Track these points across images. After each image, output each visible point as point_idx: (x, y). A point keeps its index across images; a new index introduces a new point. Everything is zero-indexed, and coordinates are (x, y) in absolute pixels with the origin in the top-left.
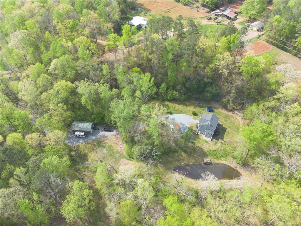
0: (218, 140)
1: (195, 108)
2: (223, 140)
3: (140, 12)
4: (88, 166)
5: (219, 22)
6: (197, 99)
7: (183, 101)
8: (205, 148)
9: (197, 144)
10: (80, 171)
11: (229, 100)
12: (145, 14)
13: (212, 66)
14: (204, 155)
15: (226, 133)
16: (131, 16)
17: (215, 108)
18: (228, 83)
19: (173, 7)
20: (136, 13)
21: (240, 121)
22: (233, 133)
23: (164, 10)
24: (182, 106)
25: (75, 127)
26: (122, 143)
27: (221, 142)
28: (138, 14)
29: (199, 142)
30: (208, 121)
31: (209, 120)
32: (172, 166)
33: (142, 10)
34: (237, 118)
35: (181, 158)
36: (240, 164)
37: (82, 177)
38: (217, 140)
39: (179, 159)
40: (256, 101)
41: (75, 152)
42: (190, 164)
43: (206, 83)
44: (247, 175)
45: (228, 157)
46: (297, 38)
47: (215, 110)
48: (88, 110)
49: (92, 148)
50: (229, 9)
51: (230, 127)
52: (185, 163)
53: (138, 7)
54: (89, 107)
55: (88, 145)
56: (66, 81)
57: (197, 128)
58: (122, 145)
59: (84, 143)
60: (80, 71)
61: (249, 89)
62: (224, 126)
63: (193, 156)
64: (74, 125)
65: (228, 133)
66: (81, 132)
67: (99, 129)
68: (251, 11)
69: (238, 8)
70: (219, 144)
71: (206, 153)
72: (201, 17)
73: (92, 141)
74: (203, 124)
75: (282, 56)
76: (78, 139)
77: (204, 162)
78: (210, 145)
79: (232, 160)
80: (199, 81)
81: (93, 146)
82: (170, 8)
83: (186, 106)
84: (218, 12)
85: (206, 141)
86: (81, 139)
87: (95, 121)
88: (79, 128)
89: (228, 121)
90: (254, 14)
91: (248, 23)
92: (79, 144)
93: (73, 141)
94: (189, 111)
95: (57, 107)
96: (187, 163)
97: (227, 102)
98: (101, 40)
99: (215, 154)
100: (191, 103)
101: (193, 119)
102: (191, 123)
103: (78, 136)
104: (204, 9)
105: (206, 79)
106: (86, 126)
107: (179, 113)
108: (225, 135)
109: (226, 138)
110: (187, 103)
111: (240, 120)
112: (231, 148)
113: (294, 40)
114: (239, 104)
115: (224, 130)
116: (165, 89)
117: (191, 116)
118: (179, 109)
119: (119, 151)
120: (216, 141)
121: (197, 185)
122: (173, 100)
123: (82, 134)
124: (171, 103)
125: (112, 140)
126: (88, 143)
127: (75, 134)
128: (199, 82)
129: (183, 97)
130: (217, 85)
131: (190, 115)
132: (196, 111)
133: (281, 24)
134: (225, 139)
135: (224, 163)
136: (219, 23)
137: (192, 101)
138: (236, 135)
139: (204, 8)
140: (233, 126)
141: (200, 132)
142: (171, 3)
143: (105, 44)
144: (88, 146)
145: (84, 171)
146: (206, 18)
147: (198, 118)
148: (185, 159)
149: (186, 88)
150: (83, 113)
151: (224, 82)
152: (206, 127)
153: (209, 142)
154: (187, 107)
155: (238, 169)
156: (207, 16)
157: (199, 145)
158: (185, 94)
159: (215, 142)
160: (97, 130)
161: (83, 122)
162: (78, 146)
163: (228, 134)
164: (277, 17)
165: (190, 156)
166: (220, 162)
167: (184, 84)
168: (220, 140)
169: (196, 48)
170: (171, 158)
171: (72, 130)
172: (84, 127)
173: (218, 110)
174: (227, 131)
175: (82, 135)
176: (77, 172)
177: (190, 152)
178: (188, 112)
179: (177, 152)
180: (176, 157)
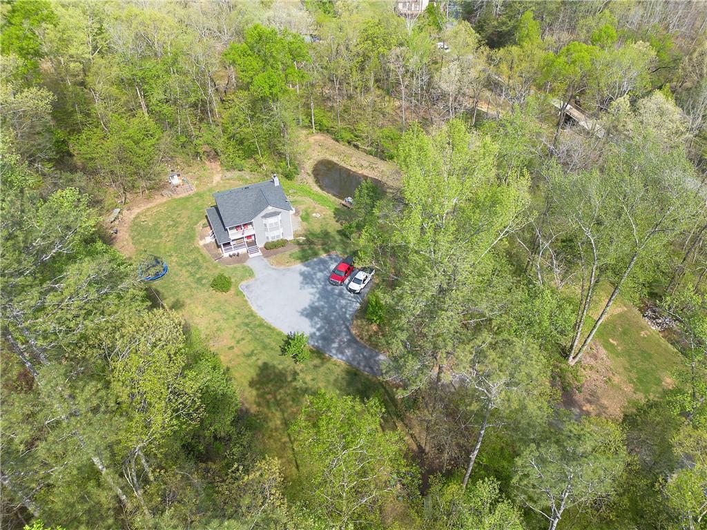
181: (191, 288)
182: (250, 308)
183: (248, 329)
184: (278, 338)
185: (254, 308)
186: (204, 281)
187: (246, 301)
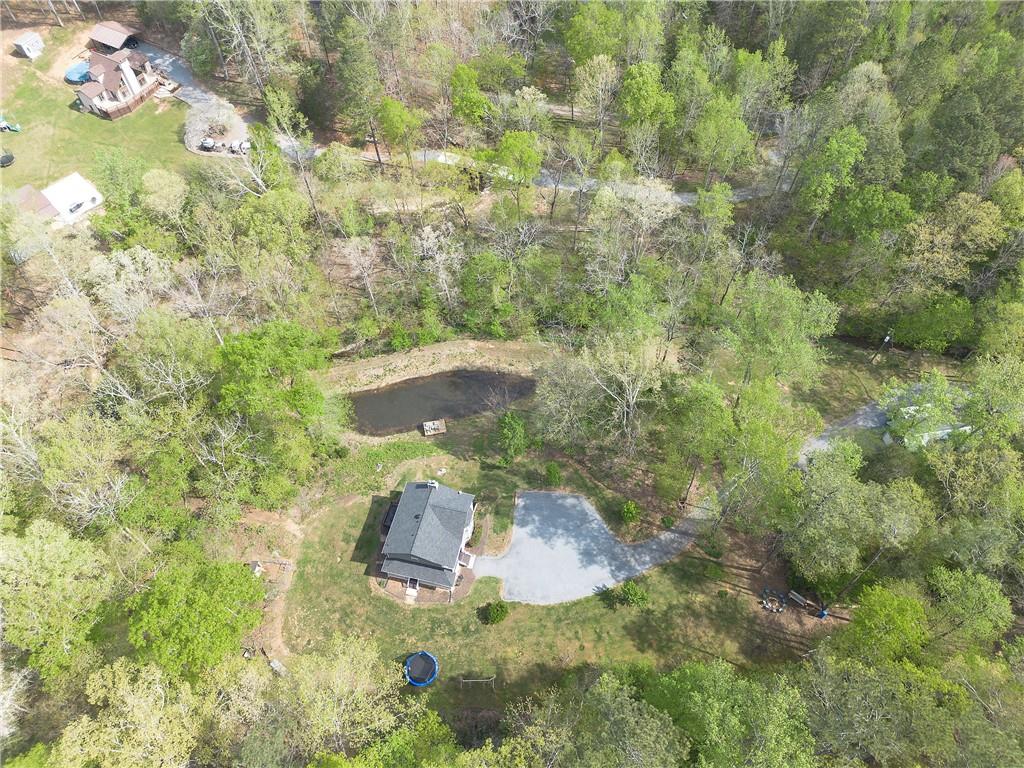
2: (373, 497)
8: (443, 457)
9: (472, 468)
101: (496, 582)
102: (507, 549)
117: (509, 597)
118: (577, 637)
134: (368, 501)
147: (475, 591)
154: (537, 658)
157: (463, 464)
166: (391, 439)
178: (528, 625)
181: (473, 644)
182: (539, 606)
183: (566, 622)
184: (592, 603)
185: (543, 603)
186: (472, 628)
187: (528, 605)
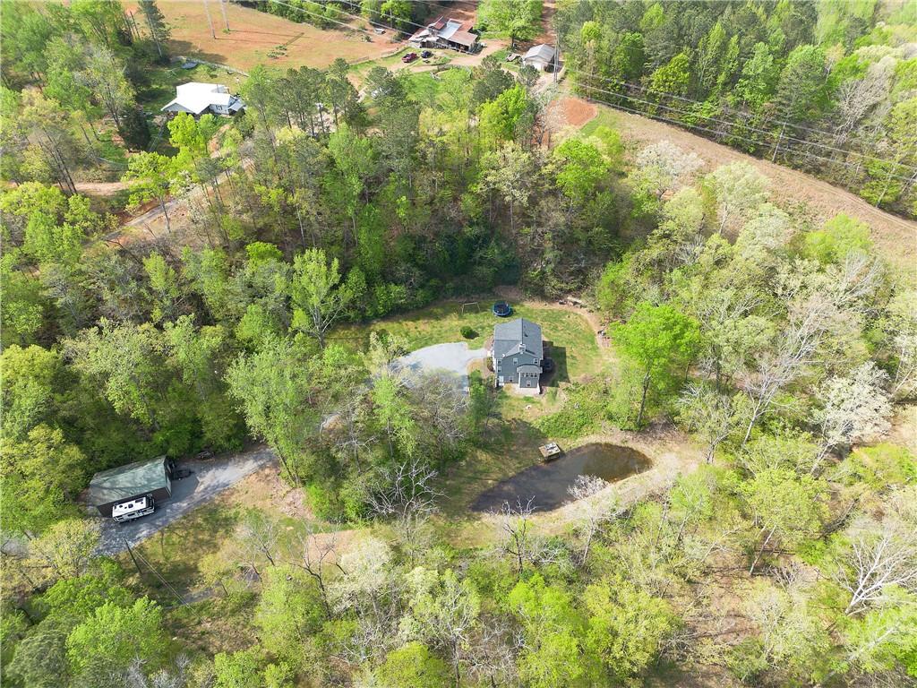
0: (558, 386)
1: (461, 317)
2: (569, 382)
3: (192, 68)
4: (205, 600)
5: (438, 62)
6: (458, 291)
7: (423, 308)
8: (532, 419)
9: (509, 413)
10: (184, 626)
11: (543, 272)
12: (213, 73)
13: (478, 188)
14: (537, 438)
15: (569, 361)
16: (164, 87)
17: (516, 303)
18: (529, 225)
19: (291, 38)
20: (180, 74)
21: (589, 320)
22: (585, 355)
23: (268, 51)
24: (426, 321)
25: (105, 491)
26: (288, 489)
27: (565, 387)
28: (186, 75)
29: (512, 407)
30: (516, 342)
31: (520, 339)
32: (465, 500)
33: (196, 60)
34: (579, 313)
35: (480, 468)
36: (631, 430)
37: (200, 643)
38: (552, 385)
39: (475, 473)
40: (612, 254)
41: (137, 575)
42: (510, 474)
43: (469, 240)
44: (658, 452)
45: (596, 422)
46: (651, 73)
47: (516, 308)
48: (138, 419)
49: (192, 539)
50: (452, 21)
51: (569, 342)
52: (495, 477)
53: (177, 55)
54: (140, 411)
55: (174, 536)
56: (24, 347)
57: (492, 370)
58: (290, 495)
59: (157, 535)
60: (61, 301)
61: (586, 229)
62: (555, 344)
63: (509, 451)
64: (99, 486)
65: (573, 358)
66: (133, 502)
67: (190, 473)
68: (513, 19)
69: (473, 17)
70: (563, 396)
71: (539, 430)
72: (384, 56)
73: (184, 518)
74: (508, 354)
75: (628, 125)
76: (126, 529)
77: (545, 456)
78: (541, 405)
79: (607, 427)
80: (451, 239)
81: (191, 531)
82: (281, 43)
83: (437, 319)
84: (428, 36)
85: (527, 399)
86: (141, 525)
87: (171, 450)
88: (120, 489)
89: (559, 328)
90: (524, 28)
91: (514, 55)
92: (138, 543)
93: (115, 539)
94: (451, 329)
95: (25, 444)
96: (500, 475)
97: (541, 279)
98: (89, 181)
99: (562, 424)
100: (448, 308)
101: (471, 349)
102: (469, 363)
103: (126, 517)
104: (383, 33)
105: (467, 230)
106: (144, 476)
107: (426, 344)
108: (568, 367)
109: (575, 374)
110: (435, 310)
111: (587, 316)
112: (593, 395)
113: (644, 79)
114: (571, 274)
115: (561, 353)
116: (364, 285)
117: (462, 343)
118: (420, 333)
119: (290, 517)
120: (553, 389)
121: (552, 524)
122: (395, 312)
123: (140, 506)
124: (392, 322)
125: (251, 491)
126: (172, 529)
127: (115, 514)
128: (452, 243)
129: (420, 295)
130: (502, 238)
131: (459, 341)
132: (469, 325)
133: (605, 43)
134: (572, 378)
135: (594, 442)
136: (442, 66)
137: (445, 301)
138: (594, 358)
139: (383, 30)
140: (576, 336)
141: (501, 379)
142: (278, 27)
143: (109, 191)
144: (175, 538)
145: (199, 623)
146: (400, 58)
147: (482, 343)
148: (492, 468)
149: (422, 267)
150: (116, 436)
151: (519, 226)
152: (515, 360)
153: (536, 399)
154: (441, 322)
155: (630, 445)
156: (400, 50)
157: (515, 415)
158: (422, 286)
159: (551, 395)
160: (186, 477)
161: (129, 466)
162: (141, 549)
163: (573, 361)
164: (588, 25)
165: (501, 454)
166: (581, 441)
167: (411, 258)
168: (562, 384)
169: (422, 145)
170: (453, 480)
171: (98, 507)
172: (138, 480)
173: (522, 306)
174: (568, 354)
175: (139, 511)
176: (174, 635)
177: (498, 442)
178: (448, 334)
179: (462, 455)
180: (466, 470)
185: (442, 344)
187: (450, 342)
